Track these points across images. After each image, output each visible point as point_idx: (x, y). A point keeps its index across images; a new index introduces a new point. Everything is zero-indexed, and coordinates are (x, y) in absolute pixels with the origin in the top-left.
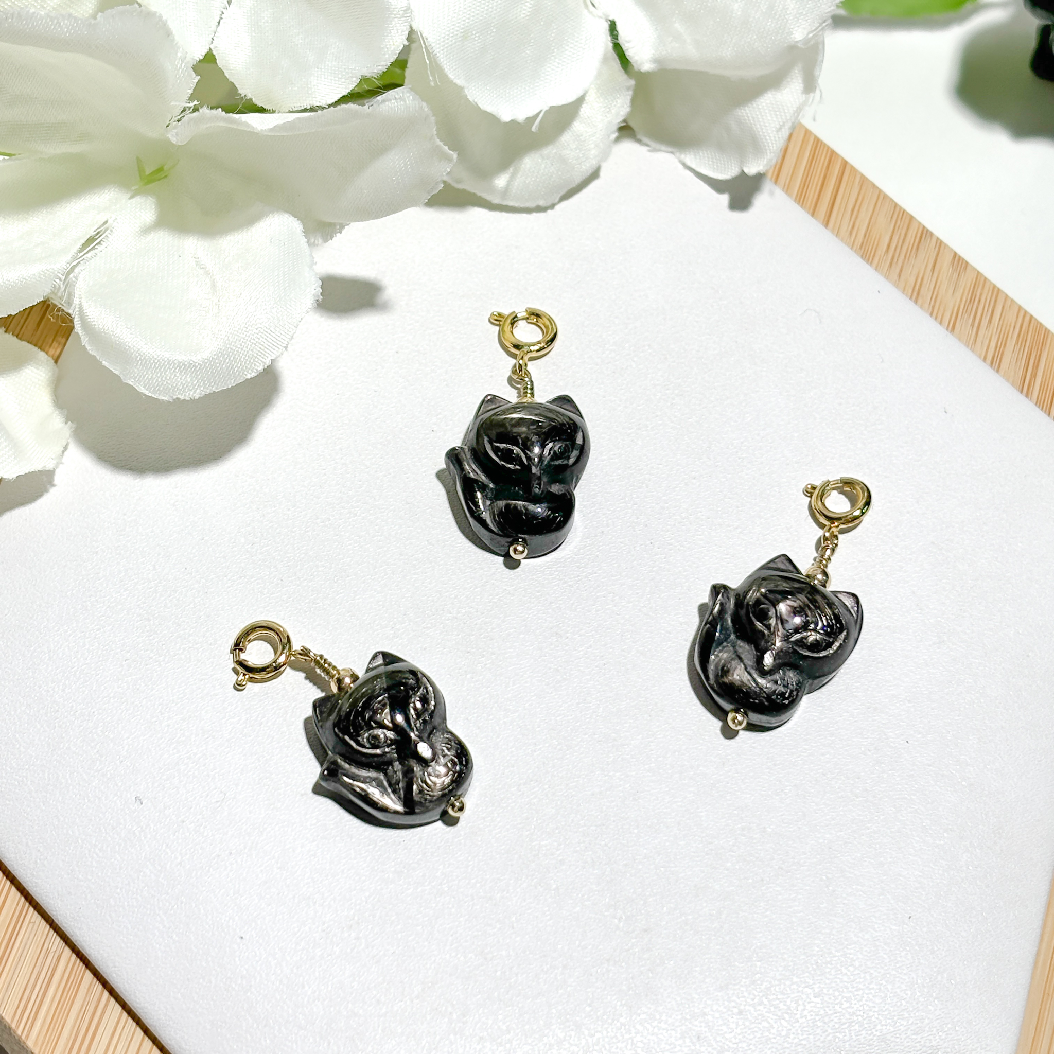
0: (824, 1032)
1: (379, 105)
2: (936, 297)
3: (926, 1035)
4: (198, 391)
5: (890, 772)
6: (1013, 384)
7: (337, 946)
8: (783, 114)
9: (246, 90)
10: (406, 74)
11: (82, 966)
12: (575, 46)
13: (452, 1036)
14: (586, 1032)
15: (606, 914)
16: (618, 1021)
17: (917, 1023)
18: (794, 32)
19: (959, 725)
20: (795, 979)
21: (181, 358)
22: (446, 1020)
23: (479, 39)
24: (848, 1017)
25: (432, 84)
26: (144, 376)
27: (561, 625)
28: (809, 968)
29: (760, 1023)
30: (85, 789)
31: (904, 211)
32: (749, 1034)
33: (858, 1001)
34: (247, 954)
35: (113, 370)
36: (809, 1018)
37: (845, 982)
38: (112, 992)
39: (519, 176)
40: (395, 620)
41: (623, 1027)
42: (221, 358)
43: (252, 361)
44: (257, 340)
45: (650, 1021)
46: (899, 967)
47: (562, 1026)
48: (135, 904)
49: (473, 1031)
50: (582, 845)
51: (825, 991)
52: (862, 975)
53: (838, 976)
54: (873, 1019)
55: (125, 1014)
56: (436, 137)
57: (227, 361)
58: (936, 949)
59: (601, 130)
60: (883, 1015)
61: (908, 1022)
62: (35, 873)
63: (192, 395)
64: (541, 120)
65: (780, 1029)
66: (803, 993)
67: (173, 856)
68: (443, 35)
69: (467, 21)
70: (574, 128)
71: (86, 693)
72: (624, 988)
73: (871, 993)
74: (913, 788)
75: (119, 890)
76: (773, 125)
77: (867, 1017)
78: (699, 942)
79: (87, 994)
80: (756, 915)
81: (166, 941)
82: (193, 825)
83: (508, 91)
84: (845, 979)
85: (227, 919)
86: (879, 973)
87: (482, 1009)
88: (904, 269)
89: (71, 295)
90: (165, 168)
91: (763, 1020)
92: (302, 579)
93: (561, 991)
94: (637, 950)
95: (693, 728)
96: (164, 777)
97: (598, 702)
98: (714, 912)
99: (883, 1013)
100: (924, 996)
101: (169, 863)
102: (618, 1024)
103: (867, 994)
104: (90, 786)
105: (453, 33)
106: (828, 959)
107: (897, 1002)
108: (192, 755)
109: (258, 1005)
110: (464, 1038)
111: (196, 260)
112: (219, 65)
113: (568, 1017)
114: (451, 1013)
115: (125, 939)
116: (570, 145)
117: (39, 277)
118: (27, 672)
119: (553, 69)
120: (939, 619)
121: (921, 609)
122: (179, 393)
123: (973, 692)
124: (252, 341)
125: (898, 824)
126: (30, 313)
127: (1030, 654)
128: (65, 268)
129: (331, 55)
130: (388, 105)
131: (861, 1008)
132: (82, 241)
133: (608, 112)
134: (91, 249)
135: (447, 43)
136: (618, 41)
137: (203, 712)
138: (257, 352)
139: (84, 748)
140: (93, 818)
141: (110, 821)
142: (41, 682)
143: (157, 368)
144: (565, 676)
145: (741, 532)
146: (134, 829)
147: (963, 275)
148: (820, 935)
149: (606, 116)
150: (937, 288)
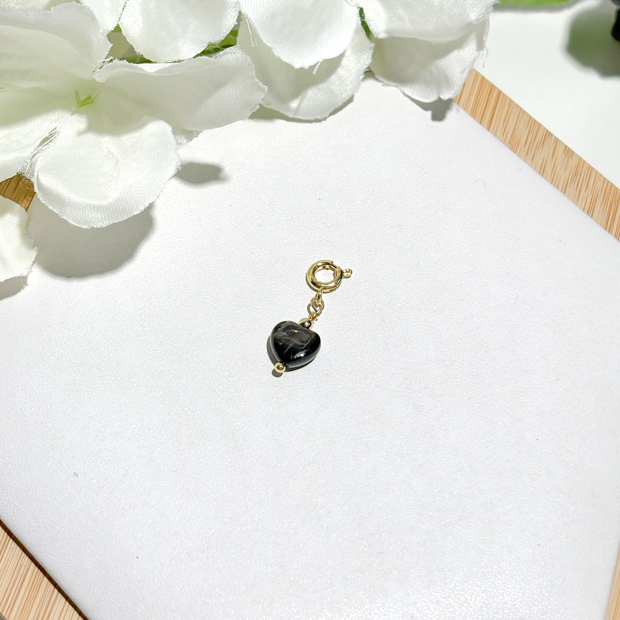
0: (487, 614)
1: (221, 57)
2: (555, 172)
3: (549, 616)
4: (105, 223)
5: (527, 458)
6: (601, 225)
7: (195, 562)
8: (464, 63)
9: (140, 50)
10: (237, 40)
11: (41, 574)
12: (339, 23)
14: (345, 614)
15: (357, 543)
16: (364, 607)
17: (544, 609)
18: (470, 15)
19: (569, 430)
20: (470, 582)
21: (95, 203)
22: (261, 607)
23: (282, 18)
24: (502, 604)
25: (253, 46)
26: (73, 214)
28: (478, 575)
29: (449, 609)
30: (43, 468)
31: (535, 121)
32: (443, 615)
33: (508, 595)
34: (140, 567)
35: (55, 211)
36: (478, 605)
38: (60, 590)
39: (305, 101)
40: (230, 366)
41: (367, 611)
42: (119, 203)
43: (137, 204)
44: (140, 191)
45: (383, 607)
46: (533, 575)
47: (330, 610)
48: (73, 537)
49: (277, 613)
50: (342, 501)
51: (488, 589)
52: (511, 580)
53: (496, 580)
54: (517, 606)
55: (67, 603)
56: (255, 77)
57: (122, 204)
58: (555, 564)
59: (354, 74)
61: (538, 608)
62: (13, 519)
63: (102, 225)
64: (318, 68)
65: (461, 612)
66: (475, 591)
67: (96, 508)
68: (260, 17)
69: (274, 8)
70: (338, 72)
71: (44, 410)
72: (367, 587)
73: (516, 591)
74: (541, 468)
75: (64, 529)
76: (458, 70)
77: (513, 605)
78: (412, 560)
79: (45, 591)
80: (446, 544)
81: (92, 559)
82: (108, 489)
83: (298, 50)
84: (500, 582)
85: (129, 546)
86: (521, 578)
87: (282, 600)
88: (535, 156)
89: (33, 171)
90: (92, 97)
91: (450, 607)
92: (174, 342)
93: (329, 589)
94: (375, 564)
95: (409, 431)
96: (91, 461)
97: (352, 416)
98: (422, 542)
99: (523, 603)
100: (548, 592)
101: (94, 513)
102: (364, 609)
103: (513, 591)
104: (46, 466)
105: (266, 15)
106: (490, 570)
107: (531, 596)
108: (108, 447)
109: (147, 598)
111: (108, 150)
112: (123, 34)
113: (334, 604)
114: (263, 603)
115: (68, 558)
116: (336, 82)
117: (15, 161)
118: (9, 397)
119: (326, 37)
120: (557, 366)
121: (545, 360)
122: (94, 224)
123: (577, 410)
124: (138, 192)
125: (532, 489)
126: (10, 182)
127: (611, 387)
128: (30, 156)
129: (191, 30)
130: (226, 57)
131: (510, 600)
132: (41, 140)
133: (358, 63)
134: (46, 145)
135: (262, 21)
136: (364, 20)
137: (114, 422)
138: (140, 198)
139: (43, 443)
140: (48, 485)
141: (58, 487)
142: (17, 404)
143: (81, 209)
144: (332, 400)
145: (437, 314)
146: (73, 492)
147: (571, 159)
148: (485, 555)
149: (357, 65)
150: (555, 167)
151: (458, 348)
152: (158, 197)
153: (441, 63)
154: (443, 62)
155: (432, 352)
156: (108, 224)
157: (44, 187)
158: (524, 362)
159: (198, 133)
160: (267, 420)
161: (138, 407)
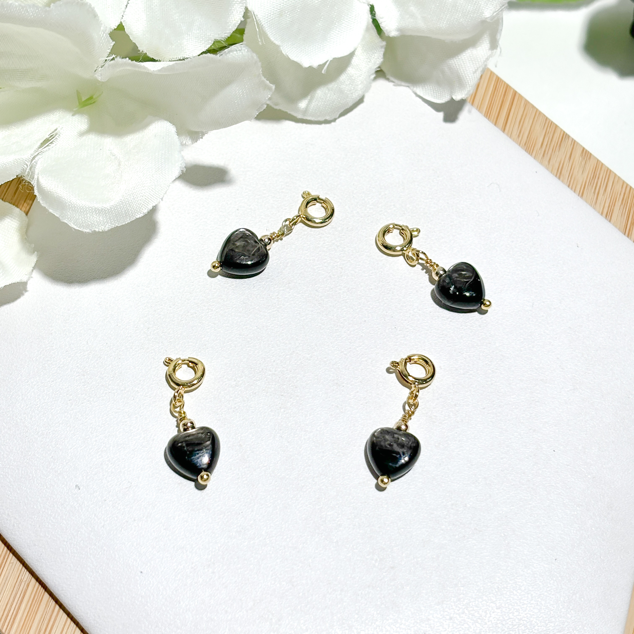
1: (226, 55)
2: (572, 176)
4: (107, 226)
5: (543, 470)
6: (619, 229)
7: (200, 578)
8: (477, 63)
9: (143, 48)
10: (244, 37)
12: (349, 20)
14: (355, 631)
15: (367, 557)
16: (375, 624)
17: (560, 625)
18: (485, 12)
19: (586, 441)
20: (485, 598)
21: (99, 206)
22: (268, 623)
23: (290, 16)
24: (517, 621)
25: (260, 43)
26: (74, 217)
27: (339, 379)
28: (493, 591)
29: (463, 625)
30: (44, 480)
31: (552, 122)
33: (524, 612)
34: (144, 582)
35: (55, 214)
36: (493, 622)
37: (516, 599)
38: (61, 606)
39: (314, 101)
40: (237, 375)
41: (378, 628)
42: (121, 205)
43: (140, 207)
44: (144, 194)
45: (395, 624)
46: (549, 590)
47: (340, 627)
48: (75, 551)
50: (353, 515)
51: (503, 605)
52: (526, 595)
53: (512, 596)
54: (533, 622)
55: (69, 620)
56: (261, 75)
57: (125, 206)
58: (572, 579)
59: (365, 73)
61: (555, 624)
62: (13, 532)
63: (104, 229)
64: (328, 66)
65: (475, 628)
66: (489, 607)
67: (99, 521)
68: (267, 14)
69: (282, 4)
70: (348, 72)
71: (45, 420)
72: (379, 603)
73: (532, 607)
74: (557, 480)
75: (65, 543)
76: (471, 70)
77: (529, 621)
78: (425, 575)
79: (46, 607)
80: (460, 558)
81: (95, 574)
82: (111, 502)
83: (307, 48)
84: (516, 597)
85: (132, 561)
86: (536, 594)
87: (290, 616)
88: (551, 159)
89: (33, 173)
90: (94, 97)
91: (464, 623)
92: (179, 350)
93: (339, 605)
94: (386, 580)
96: (94, 473)
98: (435, 556)
99: (539, 619)
100: (565, 608)
101: (97, 526)
102: (375, 626)
103: (529, 607)
104: (48, 478)
105: (273, 12)
106: (505, 586)
107: (548, 612)
108: (111, 459)
109: (152, 614)
111: (111, 151)
112: (126, 32)
113: (344, 621)
114: (271, 619)
115: (69, 573)
116: (346, 82)
117: (14, 163)
118: (8, 407)
119: (335, 35)
120: (574, 375)
121: (562, 369)
122: (95, 227)
123: (595, 420)
124: (141, 194)
125: (549, 501)
126: (11, 183)
127: (630, 396)
128: (30, 157)
129: (196, 27)
130: (232, 55)
131: (525, 616)
132: (41, 141)
133: (369, 62)
134: (47, 146)
135: (270, 18)
136: (375, 18)
137: (117, 432)
138: (144, 201)
139: (44, 455)
140: (49, 498)
141: (60, 500)
142: (17, 414)
143: (82, 212)
144: (342, 410)
145: (451, 321)
146: (75, 505)
147: (588, 162)
148: (500, 570)
149: (368, 64)
150: (572, 170)
151: (472, 356)
152: (162, 199)
153: (453, 63)
154: (455, 61)
155: (445, 360)
156: (111, 227)
157: (45, 189)
158: (541, 371)
159: (203, 134)
160: (275, 431)
161: (142, 417)
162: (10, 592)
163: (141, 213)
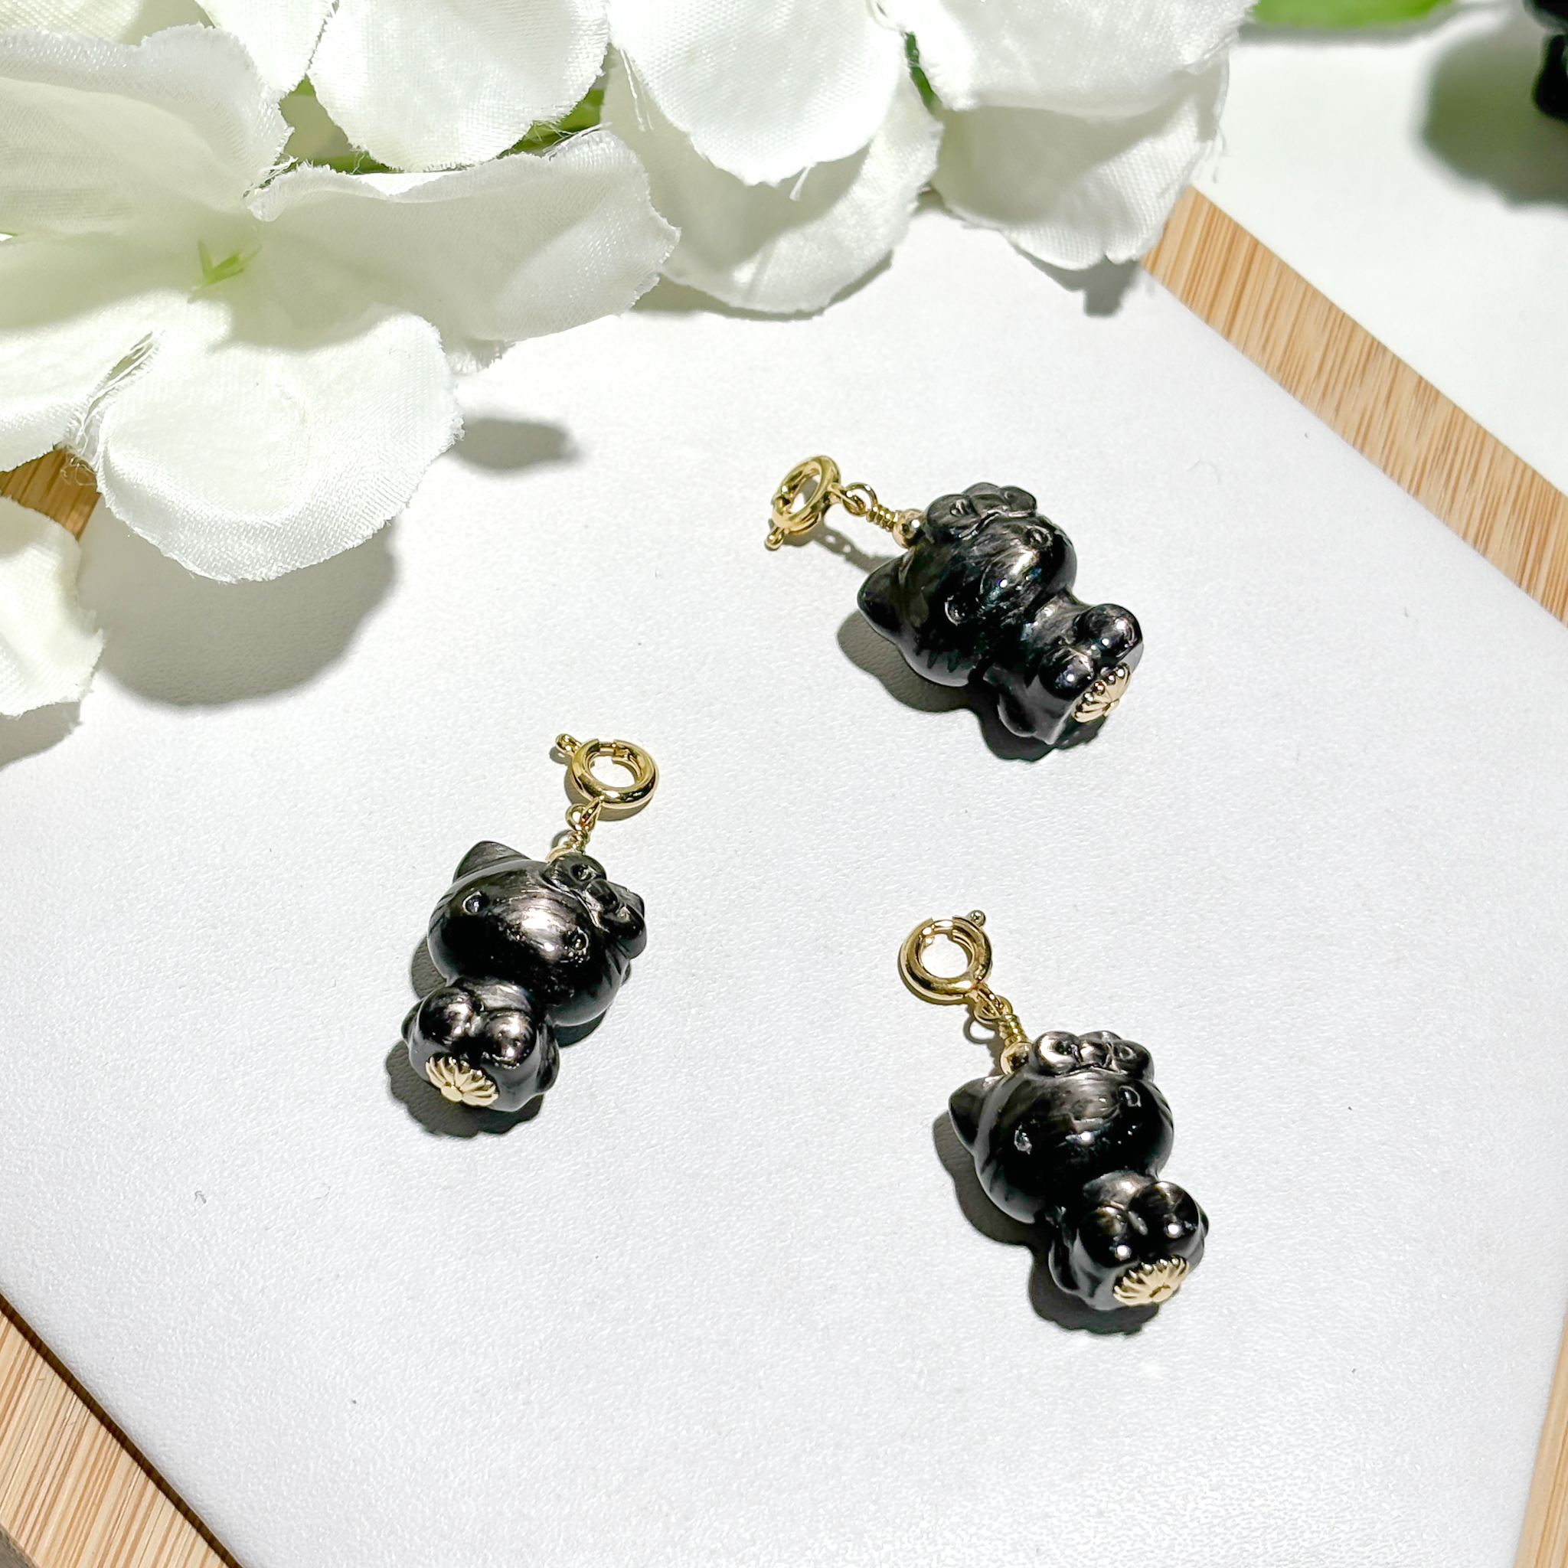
1: (565, 155)
2: (1392, 444)
3: (1378, 1546)
4: (274, 568)
5: (1324, 1154)
6: (1507, 574)
7: (497, 1415)
8: (1166, 172)
9: (360, 139)
10: (602, 111)
11: (115, 1445)
12: (855, 72)
13: (669, 1550)
14: (870, 1543)
15: (900, 1365)
16: (917, 1527)
17: (1365, 1529)
18: (1183, 52)
19: (1427, 1084)
20: (1182, 1464)
21: (252, 519)
22: (660, 1525)
23: (712, 61)
24: (1260, 1518)
25: (643, 128)
26: (195, 546)
27: (831, 935)
28: (1202, 1447)
29: (1130, 1530)
30: (119, 1179)
31: (1344, 314)
32: (1113, 1546)
33: (1276, 1497)
34: (362, 1426)
35: (149, 539)
36: (1203, 1521)
37: (1257, 1467)
38: (161, 1484)
39: (770, 266)
41: (925, 1535)
42: (310, 518)
43: (355, 522)
44: (363, 490)
45: (965, 1527)
46: (1338, 1445)
47: (834, 1534)
48: (195, 1351)
49: (701, 1540)
50: (864, 1263)
51: (1227, 1480)
52: (1283, 1457)
53: (1246, 1459)
54: (1300, 1523)
55: (180, 1517)
56: (649, 204)
57: (318, 521)
58: (1393, 1417)
59: (893, 198)
60: (1313, 1517)
61: (1351, 1528)
62: (45, 1306)
63: (266, 574)
64: (804, 185)
65: (1160, 1537)
66: (1194, 1485)
67: (251, 1279)
68: (658, 56)
69: (694, 34)
70: (853, 195)
71: (122, 1035)
72: (927, 1476)
73: (1296, 1484)
74: (1358, 1178)
75: (170, 1331)
76: (1151, 189)
77: (1290, 1520)
78: (1038, 1408)
79: (123, 1485)
81: (241, 1408)
82: (281, 1233)
83: (754, 139)
84: (1257, 1462)
85: (333, 1373)
86: (1308, 1453)
87: (713, 1508)
88: (1343, 402)
89: (93, 440)
90: (241, 257)
91: (1135, 1525)
93: (831, 1482)
94: (945, 1420)
96: (238, 1162)
97: (887, 1050)
98: (1061, 1363)
99: (1314, 1514)
100: (1375, 1488)
101: (246, 1291)
102: (918, 1531)
103: (1290, 1485)
104: (128, 1175)
105: (673, 52)
106: (1232, 1434)
107: (1335, 1497)
108: (280, 1129)
109: (379, 1503)
110: (686, 1552)
111: (282, 388)
112: (319, 100)
113: (843, 1520)
114: (667, 1515)
115: (180, 1404)
116: (847, 220)
117: (47, 417)
118: (33, 1004)
119: (822, 107)
120: (1397, 924)
121: (1369, 910)
122: (246, 571)
123: (1448, 1034)
124: (356, 492)
125: (1336, 1231)
126: (36, 469)
127: (1533, 977)
128: (86, 402)
129: (488, 90)
130: (578, 155)
131: (1281, 1507)
132: (114, 364)
133: (903, 171)
134: (127, 375)
135: (665, 68)
136: (918, 65)
137: (296, 1064)
138: (363, 508)
139: (119, 1119)
140: (132, 1222)
141: (157, 1227)
142: (54, 1020)
143: (214, 534)
144: (837, 1011)
145: (1100, 795)
146: (194, 1239)
147: (1431, 411)
148: (1219, 1397)
149: (900, 177)
150: (1393, 430)
151: (1152, 880)
152: (407, 504)
153: (1108, 172)
155: (1087, 890)
156: (283, 571)
157: (123, 479)
158: (1317, 916)
159: (503, 348)
160: (675, 1060)
161: (355, 1028)
162: (38, 1450)
163: (356, 538)
